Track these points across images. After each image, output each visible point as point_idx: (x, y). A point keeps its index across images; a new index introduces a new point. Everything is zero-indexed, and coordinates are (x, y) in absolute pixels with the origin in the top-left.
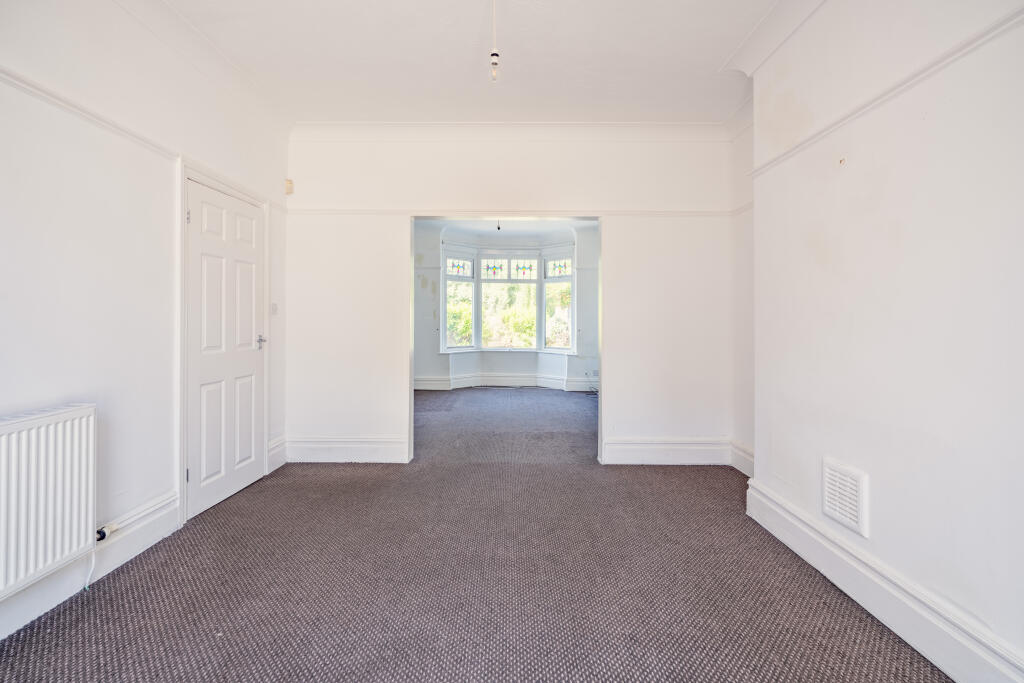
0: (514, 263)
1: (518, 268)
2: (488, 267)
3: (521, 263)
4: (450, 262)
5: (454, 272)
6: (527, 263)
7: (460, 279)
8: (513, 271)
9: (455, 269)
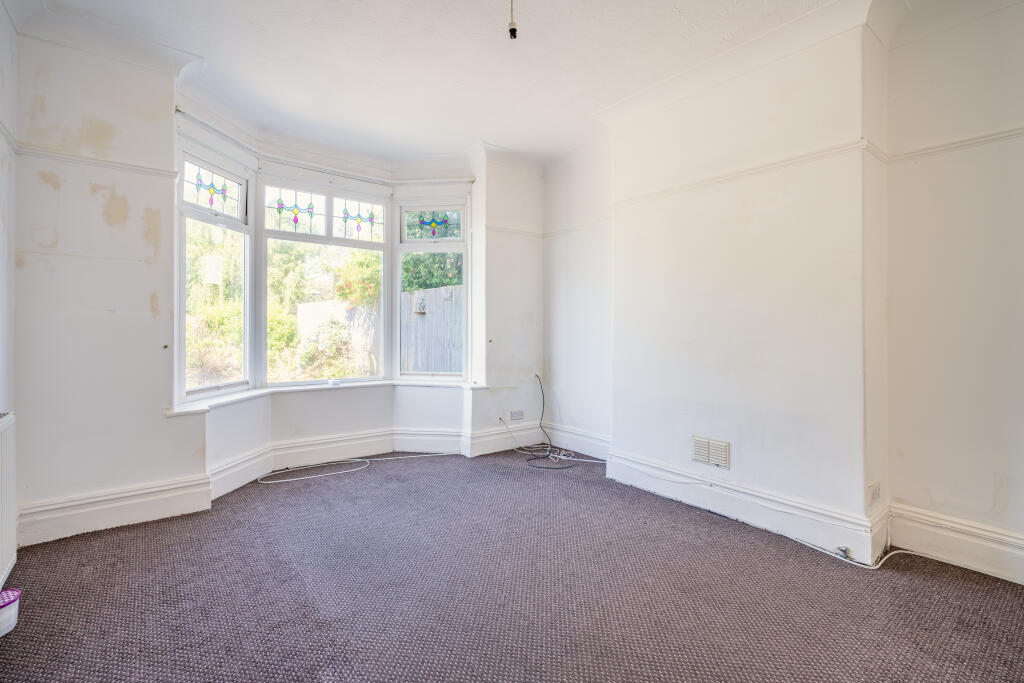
0: (339, 204)
1: (346, 216)
2: (281, 207)
3: (353, 206)
4: (191, 171)
5: (202, 199)
6: (365, 208)
7: (215, 218)
8: (338, 224)
9: (205, 195)
